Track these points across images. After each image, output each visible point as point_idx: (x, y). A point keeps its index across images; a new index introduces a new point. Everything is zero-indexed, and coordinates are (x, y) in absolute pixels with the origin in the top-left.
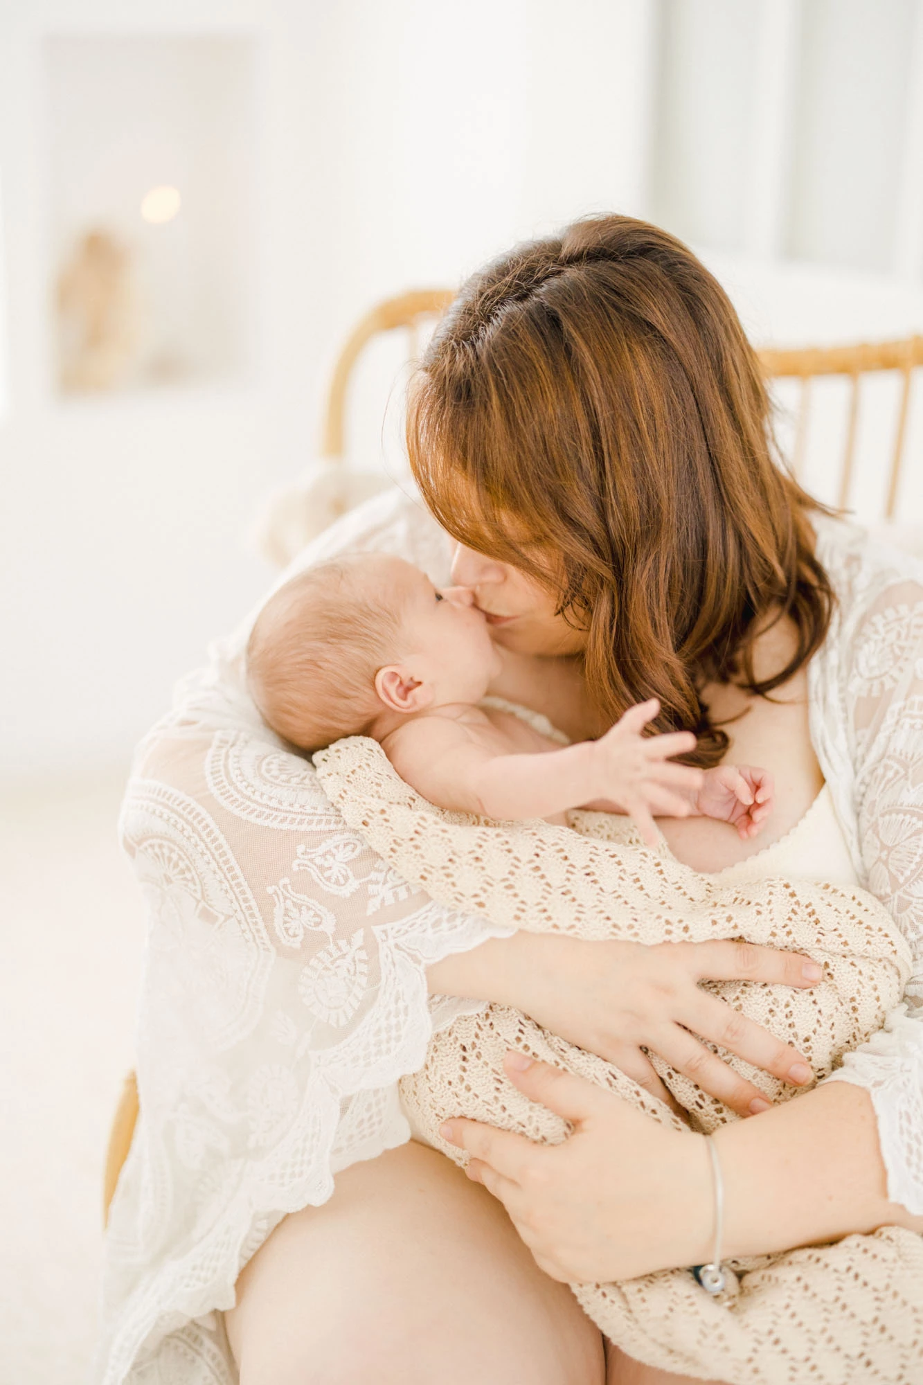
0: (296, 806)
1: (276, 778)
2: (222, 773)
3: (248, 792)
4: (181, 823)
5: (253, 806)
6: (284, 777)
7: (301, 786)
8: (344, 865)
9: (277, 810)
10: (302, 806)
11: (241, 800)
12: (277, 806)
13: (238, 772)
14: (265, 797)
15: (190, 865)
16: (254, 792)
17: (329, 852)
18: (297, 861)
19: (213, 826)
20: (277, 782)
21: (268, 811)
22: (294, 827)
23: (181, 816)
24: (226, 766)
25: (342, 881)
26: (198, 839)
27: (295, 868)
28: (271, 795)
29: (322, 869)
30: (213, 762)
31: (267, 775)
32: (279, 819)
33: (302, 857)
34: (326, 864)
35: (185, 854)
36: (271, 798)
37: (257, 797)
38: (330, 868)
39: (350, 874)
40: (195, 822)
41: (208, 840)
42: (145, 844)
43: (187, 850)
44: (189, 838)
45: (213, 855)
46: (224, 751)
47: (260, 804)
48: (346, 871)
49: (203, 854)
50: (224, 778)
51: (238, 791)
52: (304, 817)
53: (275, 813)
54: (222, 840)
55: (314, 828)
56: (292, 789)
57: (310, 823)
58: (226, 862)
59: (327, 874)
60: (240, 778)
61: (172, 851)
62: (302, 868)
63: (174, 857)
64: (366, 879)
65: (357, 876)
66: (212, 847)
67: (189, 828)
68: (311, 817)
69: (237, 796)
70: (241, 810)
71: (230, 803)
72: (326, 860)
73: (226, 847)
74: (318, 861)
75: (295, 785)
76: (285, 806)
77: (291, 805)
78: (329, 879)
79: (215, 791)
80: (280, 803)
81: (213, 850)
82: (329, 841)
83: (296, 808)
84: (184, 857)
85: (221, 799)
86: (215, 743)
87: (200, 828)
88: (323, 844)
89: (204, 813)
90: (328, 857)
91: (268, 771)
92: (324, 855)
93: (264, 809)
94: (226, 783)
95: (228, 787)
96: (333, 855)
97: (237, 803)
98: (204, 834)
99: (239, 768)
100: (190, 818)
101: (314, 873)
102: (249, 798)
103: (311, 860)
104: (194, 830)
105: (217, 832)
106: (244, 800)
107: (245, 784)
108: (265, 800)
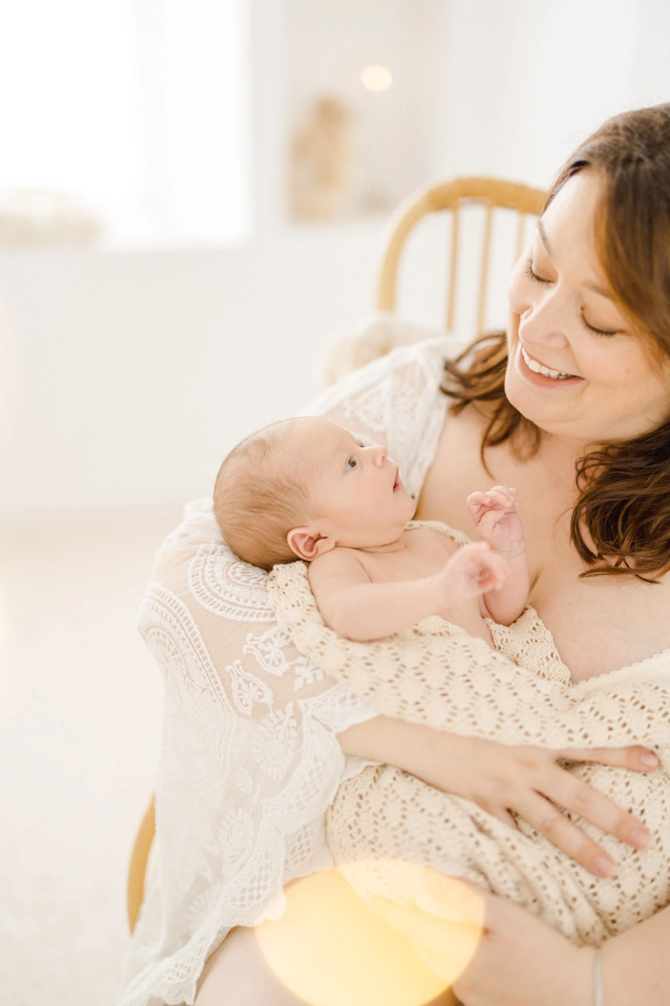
0: (250, 602)
1: (238, 578)
2: (200, 576)
3: (216, 591)
4: (170, 615)
5: (219, 601)
6: (244, 578)
7: (256, 586)
8: (279, 650)
9: (235, 604)
10: (254, 602)
11: (210, 597)
12: (235, 601)
13: (210, 574)
14: (227, 594)
15: (177, 649)
16: (220, 591)
17: (269, 640)
18: (246, 646)
19: (190, 618)
20: (239, 582)
21: (228, 606)
22: (246, 619)
23: (169, 610)
24: (203, 571)
25: (277, 663)
26: (180, 628)
27: (245, 652)
28: (233, 593)
29: (264, 653)
30: (194, 568)
31: (232, 577)
32: (236, 612)
33: (249, 643)
34: (267, 649)
35: (174, 640)
36: (231, 595)
37: (221, 595)
38: (269, 652)
39: (283, 658)
40: (179, 615)
41: (186, 629)
42: (150, 632)
43: (174, 636)
44: (175, 627)
45: (190, 640)
46: (203, 558)
47: (223, 600)
48: (280, 654)
49: (184, 640)
50: (200, 579)
51: (209, 590)
52: (255, 611)
53: (234, 607)
54: (196, 629)
55: (261, 619)
56: (248, 588)
57: (258, 616)
58: (199, 646)
59: (267, 657)
60: (211, 579)
61: (165, 637)
62: (249, 652)
63: (167, 643)
64: (293, 662)
65: (288, 659)
66: (189, 634)
67: (174, 619)
68: (259, 611)
69: (208, 593)
70: (210, 605)
71: (202, 599)
72: (266, 646)
73: (198, 634)
74: (262, 646)
75: (252, 585)
76: (241, 602)
77: (246, 601)
78: (267, 661)
79: (193, 590)
80: (238, 599)
81: (190, 637)
82: (269, 631)
83: (249, 604)
84: (173, 642)
85: (197, 597)
86: (199, 552)
87: (181, 619)
88: (266, 633)
89: (185, 608)
90: (268, 643)
91: (233, 573)
92: (265, 642)
93: (226, 604)
94: (201, 584)
95: (203, 587)
96: (272, 642)
97: (208, 599)
98: (184, 624)
99: (212, 572)
100: (175, 611)
101: (258, 656)
102: (216, 595)
103: (256, 646)
104: (178, 621)
105: (192, 623)
106: (213, 597)
107: (215, 584)
108: (227, 597)
